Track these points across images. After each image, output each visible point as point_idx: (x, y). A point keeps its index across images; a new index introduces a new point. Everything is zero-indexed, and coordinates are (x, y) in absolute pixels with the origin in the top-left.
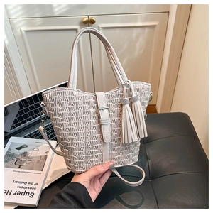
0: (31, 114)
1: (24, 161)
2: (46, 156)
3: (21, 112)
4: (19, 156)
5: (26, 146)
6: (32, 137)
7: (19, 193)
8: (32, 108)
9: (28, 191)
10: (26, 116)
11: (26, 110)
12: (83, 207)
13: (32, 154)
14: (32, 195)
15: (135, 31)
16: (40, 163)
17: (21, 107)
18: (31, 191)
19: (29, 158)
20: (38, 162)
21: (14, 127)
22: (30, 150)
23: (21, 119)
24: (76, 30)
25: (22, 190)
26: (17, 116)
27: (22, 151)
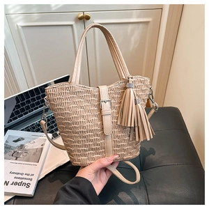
0: (28, 108)
1: (21, 153)
2: (42, 149)
3: (17, 106)
4: (15, 148)
5: (23, 139)
6: (29, 131)
7: (16, 184)
8: (28, 102)
9: (24, 181)
10: (23, 110)
11: (23, 104)
12: (89, 203)
13: (28, 146)
14: (28, 185)
15: (130, 27)
16: (37, 155)
17: (18, 101)
18: (27, 182)
19: (25, 150)
20: (34, 154)
21: (11, 121)
22: (27, 143)
23: (18, 113)
24: (71, 26)
25: (19, 181)
26: (14, 110)
27: (19, 143)
